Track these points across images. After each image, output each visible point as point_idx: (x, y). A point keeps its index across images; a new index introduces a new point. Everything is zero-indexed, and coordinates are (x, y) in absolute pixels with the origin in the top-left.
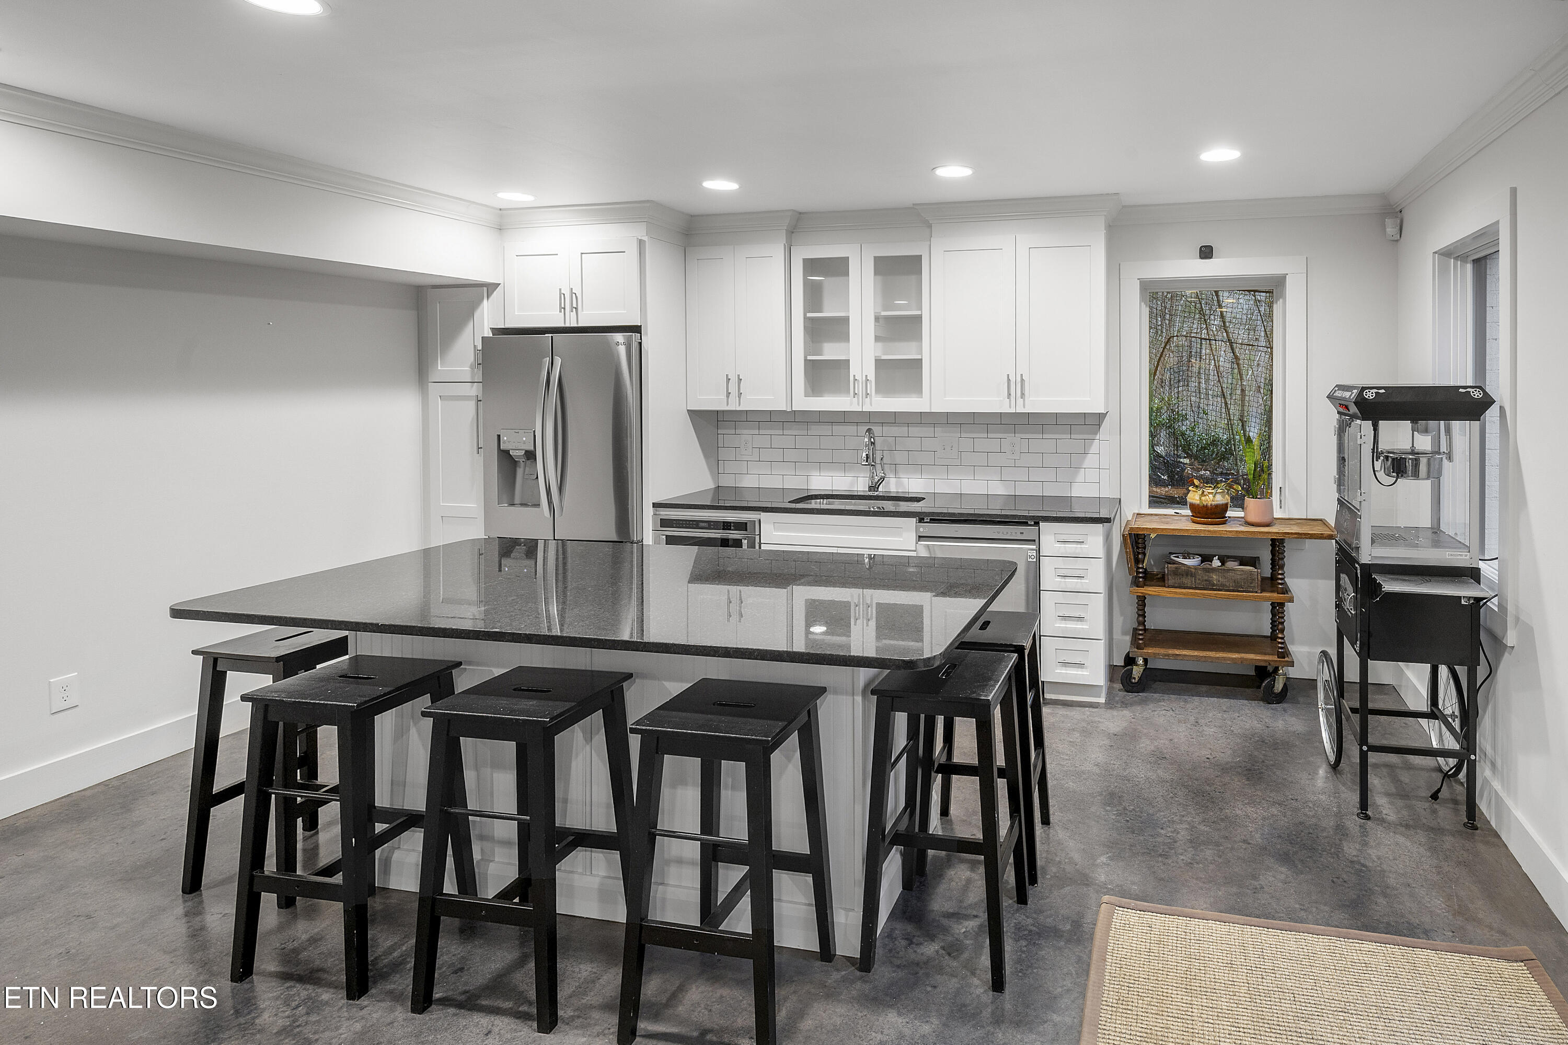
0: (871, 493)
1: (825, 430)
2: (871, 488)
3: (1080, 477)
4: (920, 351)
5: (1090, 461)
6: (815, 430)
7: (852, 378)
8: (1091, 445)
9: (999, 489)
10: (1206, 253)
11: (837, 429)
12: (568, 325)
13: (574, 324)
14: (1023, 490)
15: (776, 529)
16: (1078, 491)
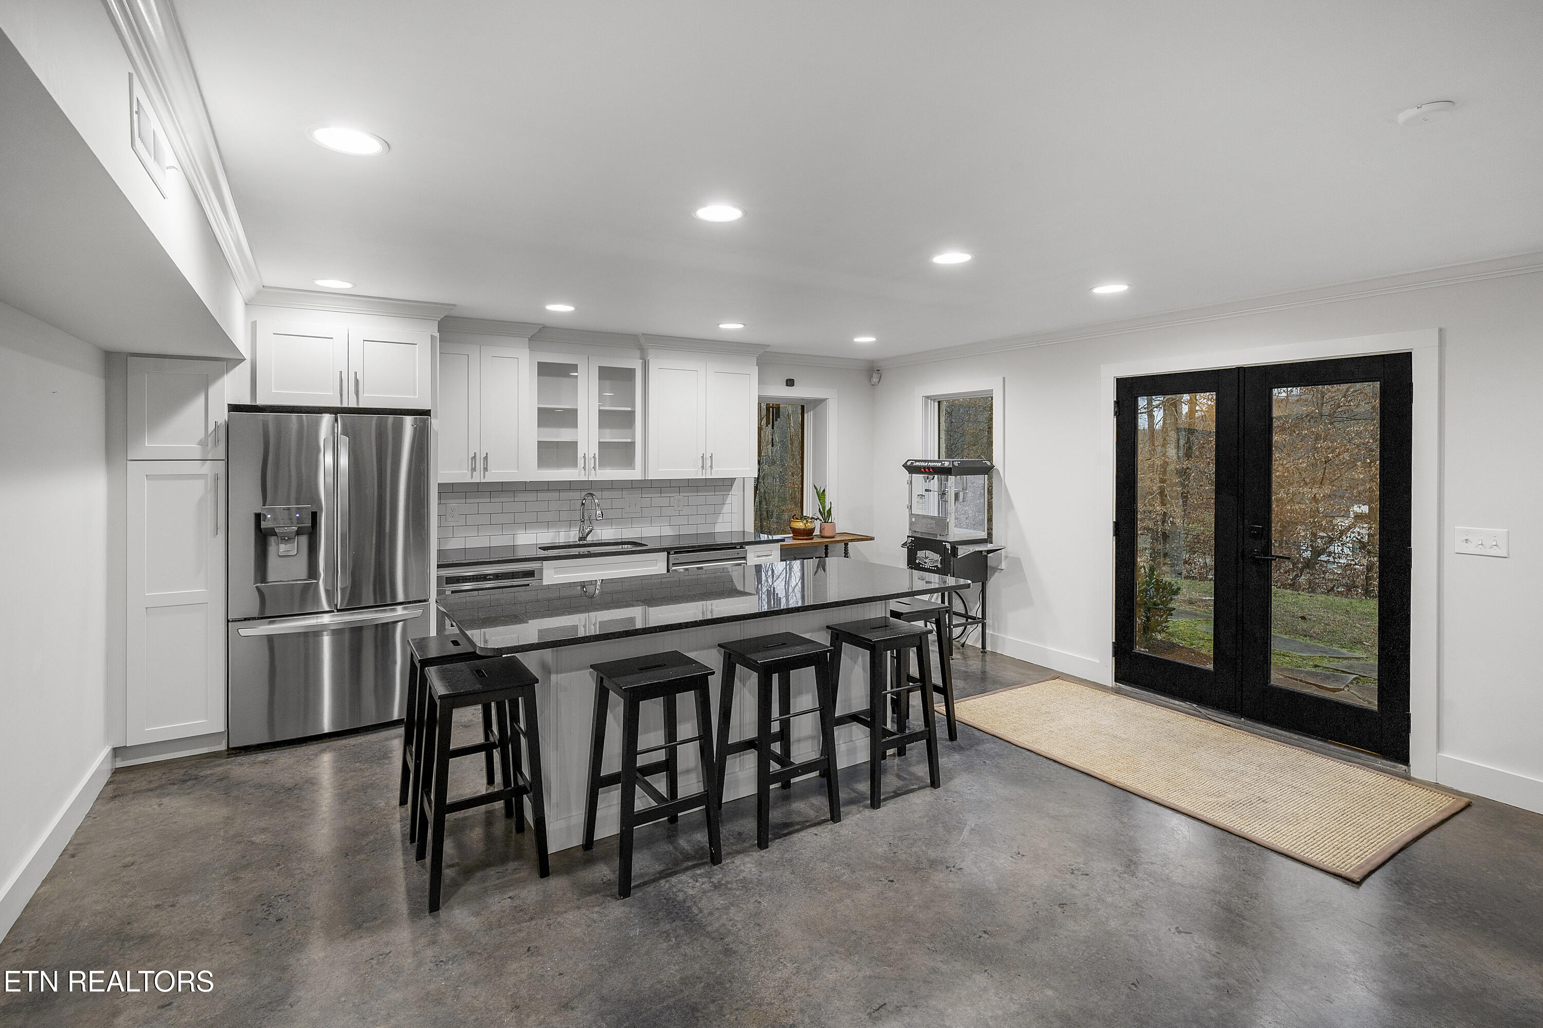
0: (581, 542)
1: (531, 496)
2: (580, 539)
3: (720, 520)
4: (633, 436)
5: (726, 508)
6: (521, 497)
7: (580, 455)
8: (727, 498)
9: (667, 531)
10: (790, 383)
11: (541, 495)
12: (345, 405)
13: (353, 404)
14: (684, 531)
15: (556, 573)
16: (719, 528)
